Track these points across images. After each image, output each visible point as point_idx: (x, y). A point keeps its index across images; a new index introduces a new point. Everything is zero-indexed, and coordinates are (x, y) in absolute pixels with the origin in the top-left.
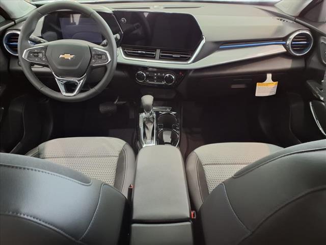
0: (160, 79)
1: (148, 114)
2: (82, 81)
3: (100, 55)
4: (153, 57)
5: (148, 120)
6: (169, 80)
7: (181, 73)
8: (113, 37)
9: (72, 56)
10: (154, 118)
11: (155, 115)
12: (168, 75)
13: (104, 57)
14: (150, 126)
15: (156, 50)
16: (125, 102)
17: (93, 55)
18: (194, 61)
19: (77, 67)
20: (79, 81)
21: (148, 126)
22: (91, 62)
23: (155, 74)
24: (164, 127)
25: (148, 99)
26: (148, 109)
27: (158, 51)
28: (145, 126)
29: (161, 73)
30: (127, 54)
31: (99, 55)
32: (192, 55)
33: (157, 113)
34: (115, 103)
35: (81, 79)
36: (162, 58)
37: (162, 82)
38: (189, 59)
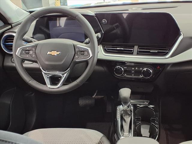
0: (138, 73)
1: (126, 106)
2: (65, 75)
3: (83, 52)
4: (131, 53)
5: (125, 112)
6: (147, 73)
7: (158, 67)
8: (95, 36)
9: (58, 53)
10: (131, 111)
11: (132, 108)
12: (145, 69)
13: (86, 53)
14: (128, 119)
15: (134, 47)
16: (102, 96)
17: (76, 52)
18: (172, 56)
19: (62, 62)
20: (63, 74)
21: (125, 118)
22: (75, 58)
23: (133, 69)
24: (142, 121)
25: (125, 92)
26: (125, 101)
27: (136, 48)
28: (122, 118)
29: (139, 67)
30: (106, 51)
31: (81, 51)
32: (170, 50)
33: (135, 106)
34: (94, 96)
35: (65, 73)
36: (139, 53)
37: (139, 76)
38: (167, 54)
